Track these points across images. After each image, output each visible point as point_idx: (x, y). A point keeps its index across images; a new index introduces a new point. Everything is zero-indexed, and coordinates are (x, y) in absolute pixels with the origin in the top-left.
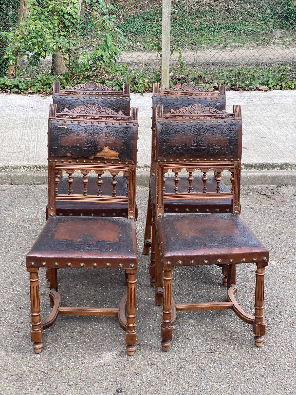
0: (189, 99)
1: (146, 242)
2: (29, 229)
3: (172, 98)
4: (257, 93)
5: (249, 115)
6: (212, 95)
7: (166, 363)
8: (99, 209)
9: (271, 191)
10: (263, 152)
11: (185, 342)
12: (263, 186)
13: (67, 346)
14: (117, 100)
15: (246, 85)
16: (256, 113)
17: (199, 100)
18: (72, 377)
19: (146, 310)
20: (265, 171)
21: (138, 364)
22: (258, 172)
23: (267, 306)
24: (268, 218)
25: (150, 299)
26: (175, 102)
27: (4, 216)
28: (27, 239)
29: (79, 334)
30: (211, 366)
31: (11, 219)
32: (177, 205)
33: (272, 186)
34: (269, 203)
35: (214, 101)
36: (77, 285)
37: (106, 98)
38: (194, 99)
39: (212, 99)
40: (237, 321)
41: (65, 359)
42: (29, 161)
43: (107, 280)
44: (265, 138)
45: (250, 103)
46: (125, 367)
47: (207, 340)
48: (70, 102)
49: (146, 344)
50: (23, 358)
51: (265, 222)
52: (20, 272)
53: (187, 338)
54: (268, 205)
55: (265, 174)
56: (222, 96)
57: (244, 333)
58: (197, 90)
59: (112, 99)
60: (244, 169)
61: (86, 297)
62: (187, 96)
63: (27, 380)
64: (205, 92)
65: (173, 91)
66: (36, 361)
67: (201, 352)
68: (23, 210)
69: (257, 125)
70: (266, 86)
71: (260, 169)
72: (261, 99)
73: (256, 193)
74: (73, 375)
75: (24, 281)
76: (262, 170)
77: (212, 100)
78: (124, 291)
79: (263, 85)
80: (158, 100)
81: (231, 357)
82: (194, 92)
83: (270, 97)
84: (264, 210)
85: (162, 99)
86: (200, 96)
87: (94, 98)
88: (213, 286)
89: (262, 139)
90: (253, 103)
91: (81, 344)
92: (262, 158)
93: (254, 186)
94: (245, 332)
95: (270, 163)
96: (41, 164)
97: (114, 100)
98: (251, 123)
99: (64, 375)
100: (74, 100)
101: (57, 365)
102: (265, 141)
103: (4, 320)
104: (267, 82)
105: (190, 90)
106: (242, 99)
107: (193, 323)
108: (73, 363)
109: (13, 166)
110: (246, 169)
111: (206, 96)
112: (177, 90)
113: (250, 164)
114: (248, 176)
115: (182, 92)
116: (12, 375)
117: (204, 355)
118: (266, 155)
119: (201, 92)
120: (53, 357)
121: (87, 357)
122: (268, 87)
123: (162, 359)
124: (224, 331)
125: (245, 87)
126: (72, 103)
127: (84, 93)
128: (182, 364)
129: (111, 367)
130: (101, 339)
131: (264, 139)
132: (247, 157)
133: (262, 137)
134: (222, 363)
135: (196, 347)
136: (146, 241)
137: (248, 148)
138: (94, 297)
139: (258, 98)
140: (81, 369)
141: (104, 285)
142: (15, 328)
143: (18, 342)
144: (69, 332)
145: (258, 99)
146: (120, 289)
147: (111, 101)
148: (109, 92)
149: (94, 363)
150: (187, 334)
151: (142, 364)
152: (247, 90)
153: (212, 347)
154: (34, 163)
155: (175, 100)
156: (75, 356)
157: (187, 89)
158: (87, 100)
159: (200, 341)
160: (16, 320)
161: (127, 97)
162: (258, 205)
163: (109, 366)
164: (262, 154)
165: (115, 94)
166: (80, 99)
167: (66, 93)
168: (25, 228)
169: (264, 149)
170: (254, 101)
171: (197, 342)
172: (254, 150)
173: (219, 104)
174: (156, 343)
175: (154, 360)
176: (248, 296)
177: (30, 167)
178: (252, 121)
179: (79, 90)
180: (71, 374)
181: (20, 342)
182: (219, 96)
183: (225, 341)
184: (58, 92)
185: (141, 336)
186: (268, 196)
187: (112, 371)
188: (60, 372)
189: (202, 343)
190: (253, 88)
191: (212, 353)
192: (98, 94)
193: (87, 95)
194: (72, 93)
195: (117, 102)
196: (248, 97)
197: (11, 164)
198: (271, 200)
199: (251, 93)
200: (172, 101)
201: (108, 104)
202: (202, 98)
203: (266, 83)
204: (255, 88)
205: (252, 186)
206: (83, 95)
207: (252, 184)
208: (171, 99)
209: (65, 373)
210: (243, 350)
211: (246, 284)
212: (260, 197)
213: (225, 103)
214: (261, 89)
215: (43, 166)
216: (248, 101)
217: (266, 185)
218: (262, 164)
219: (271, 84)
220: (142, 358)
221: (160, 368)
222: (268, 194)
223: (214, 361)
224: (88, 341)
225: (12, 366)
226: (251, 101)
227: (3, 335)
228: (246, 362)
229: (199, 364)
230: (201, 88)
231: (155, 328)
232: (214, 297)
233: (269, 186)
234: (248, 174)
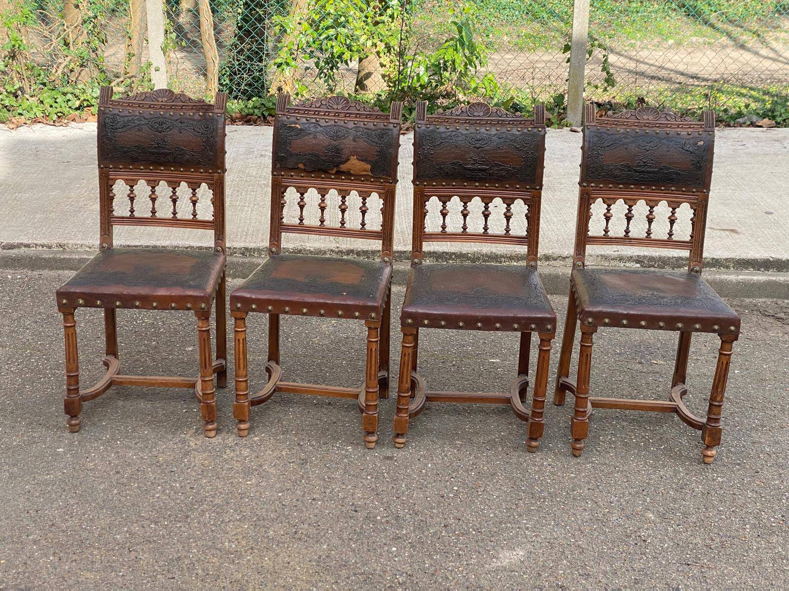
0: (648, 133)
1: (561, 382)
2: (349, 355)
3: (618, 131)
4: (754, 132)
5: (739, 171)
6: (690, 127)
7: (610, 574)
8: (491, 316)
9: (785, 310)
10: (769, 239)
11: (641, 546)
12: (769, 301)
13: (439, 538)
14: (523, 134)
15: (731, 117)
16: (753, 168)
17: (667, 136)
18: (453, 583)
19: (568, 493)
20: (772, 273)
21: (561, 572)
22: (759, 274)
23: (783, 499)
24: (780, 357)
25: (573, 475)
26: (623, 139)
27: (305, 333)
28: (349, 371)
29: (457, 521)
30: (689, 583)
31: (318, 338)
32: (627, 314)
33: (786, 301)
34: (781, 331)
35: (693, 138)
36: (444, 447)
37: (504, 130)
38: (657, 133)
39: (689, 134)
40: (732, 520)
41: (438, 557)
42: (340, 243)
43: (495, 441)
44: (772, 213)
45: (740, 151)
46: (540, 575)
47: (678, 544)
48: (443, 135)
49: (573, 544)
50: (369, 550)
51: (775, 363)
52: (346, 421)
53: (644, 540)
54: (780, 335)
55: (774, 278)
56: (709, 129)
57: (744, 539)
58: (663, 119)
59: (514, 131)
60: (732, 269)
61: (462, 466)
62: (644, 128)
63: (381, 583)
64: (677, 123)
65: (620, 120)
66: (390, 555)
67: (670, 563)
68: (335, 325)
69: (755, 190)
70: (770, 119)
71: (762, 269)
72: (761, 144)
73: (755, 312)
74: (455, 581)
75: (354, 436)
76: (766, 272)
77: (691, 136)
78: (525, 461)
79: (765, 118)
80: (593, 134)
81: (723, 573)
82: (658, 122)
83: (778, 141)
84: (773, 342)
85: (600, 133)
86: (669, 129)
87: (483, 130)
88: (683, 463)
89: (765, 216)
90: (746, 151)
91: (462, 536)
92: (767, 250)
93: (751, 300)
94: (745, 537)
95: (784, 259)
96: (361, 247)
97: (518, 133)
98: (743, 186)
99: (440, 580)
100: (449, 132)
101: (426, 564)
102: (772, 220)
103: (331, 493)
104: (773, 112)
105: (651, 118)
106: (724, 143)
107: (652, 518)
108: (453, 564)
109: (312, 249)
110: (737, 269)
111: (679, 130)
112: (627, 118)
113: (744, 260)
114: (741, 281)
115: (637, 121)
116: (355, 575)
117: (675, 568)
118: (774, 245)
119: (669, 122)
120: (418, 552)
121: (474, 557)
122: (774, 122)
123: (603, 568)
124: (709, 533)
125: (728, 120)
126: (445, 138)
127: (466, 122)
128: (637, 578)
129: (517, 574)
130: (495, 532)
131: (770, 216)
132: (738, 246)
133: (767, 213)
134: (708, 581)
135: (660, 554)
136: (560, 380)
137: (739, 230)
138: (475, 467)
139: (756, 141)
140: (467, 574)
141: (489, 450)
142: (351, 505)
143: (358, 527)
144: (439, 517)
145: (754, 143)
146: (519, 456)
147: (513, 135)
148: (510, 119)
149: (487, 566)
150: (643, 534)
151: (568, 573)
152: (732, 125)
153: (688, 556)
154: (348, 246)
155: (624, 135)
156: (455, 553)
157: (645, 117)
158: (472, 133)
159: (666, 545)
160: (349, 493)
161: (540, 129)
162: (760, 334)
163: (512, 571)
164: (767, 243)
165: (520, 124)
166: (460, 131)
167: (437, 120)
168: (344, 353)
169: (772, 235)
170: (748, 147)
171: (661, 547)
172: (752, 236)
173: (702, 143)
174: (590, 544)
175: (588, 568)
176: (750, 481)
177: (341, 252)
178: (744, 183)
179: (459, 115)
180: (451, 578)
181: (362, 526)
182: (702, 130)
183: (711, 548)
184: (424, 118)
185: (563, 531)
186: (778, 319)
187: (519, 580)
188: (433, 575)
189: (670, 549)
190: (745, 123)
191: (688, 565)
192: (491, 124)
193: (472, 124)
194: (447, 120)
195: (523, 136)
196: (734, 138)
197: (310, 247)
198: (784, 325)
199: (741, 132)
200: (618, 136)
201: (507, 140)
202: (672, 131)
203: (770, 114)
204: (748, 123)
205: (747, 300)
206: (465, 125)
207: (748, 297)
208: (616, 133)
209: (442, 577)
210: (743, 564)
211: (745, 463)
212: (764, 320)
213: (714, 141)
214: (759, 124)
215: (363, 251)
216: (735, 147)
217: (775, 300)
218: (768, 260)
219: (781, 116)
220: (568, 564)
221: (600, 581)
222: (779, 315)
223: (694, 578)
224: (474, 532)
225: (353, 561)
226: (741, 147)
227: (333, 514)
228: (750, 582)
229: (668, 580)
230: (670, 115)
231: (586, 522)
232: (688, 480)
233: (779, 302)
234: (741, 277)
